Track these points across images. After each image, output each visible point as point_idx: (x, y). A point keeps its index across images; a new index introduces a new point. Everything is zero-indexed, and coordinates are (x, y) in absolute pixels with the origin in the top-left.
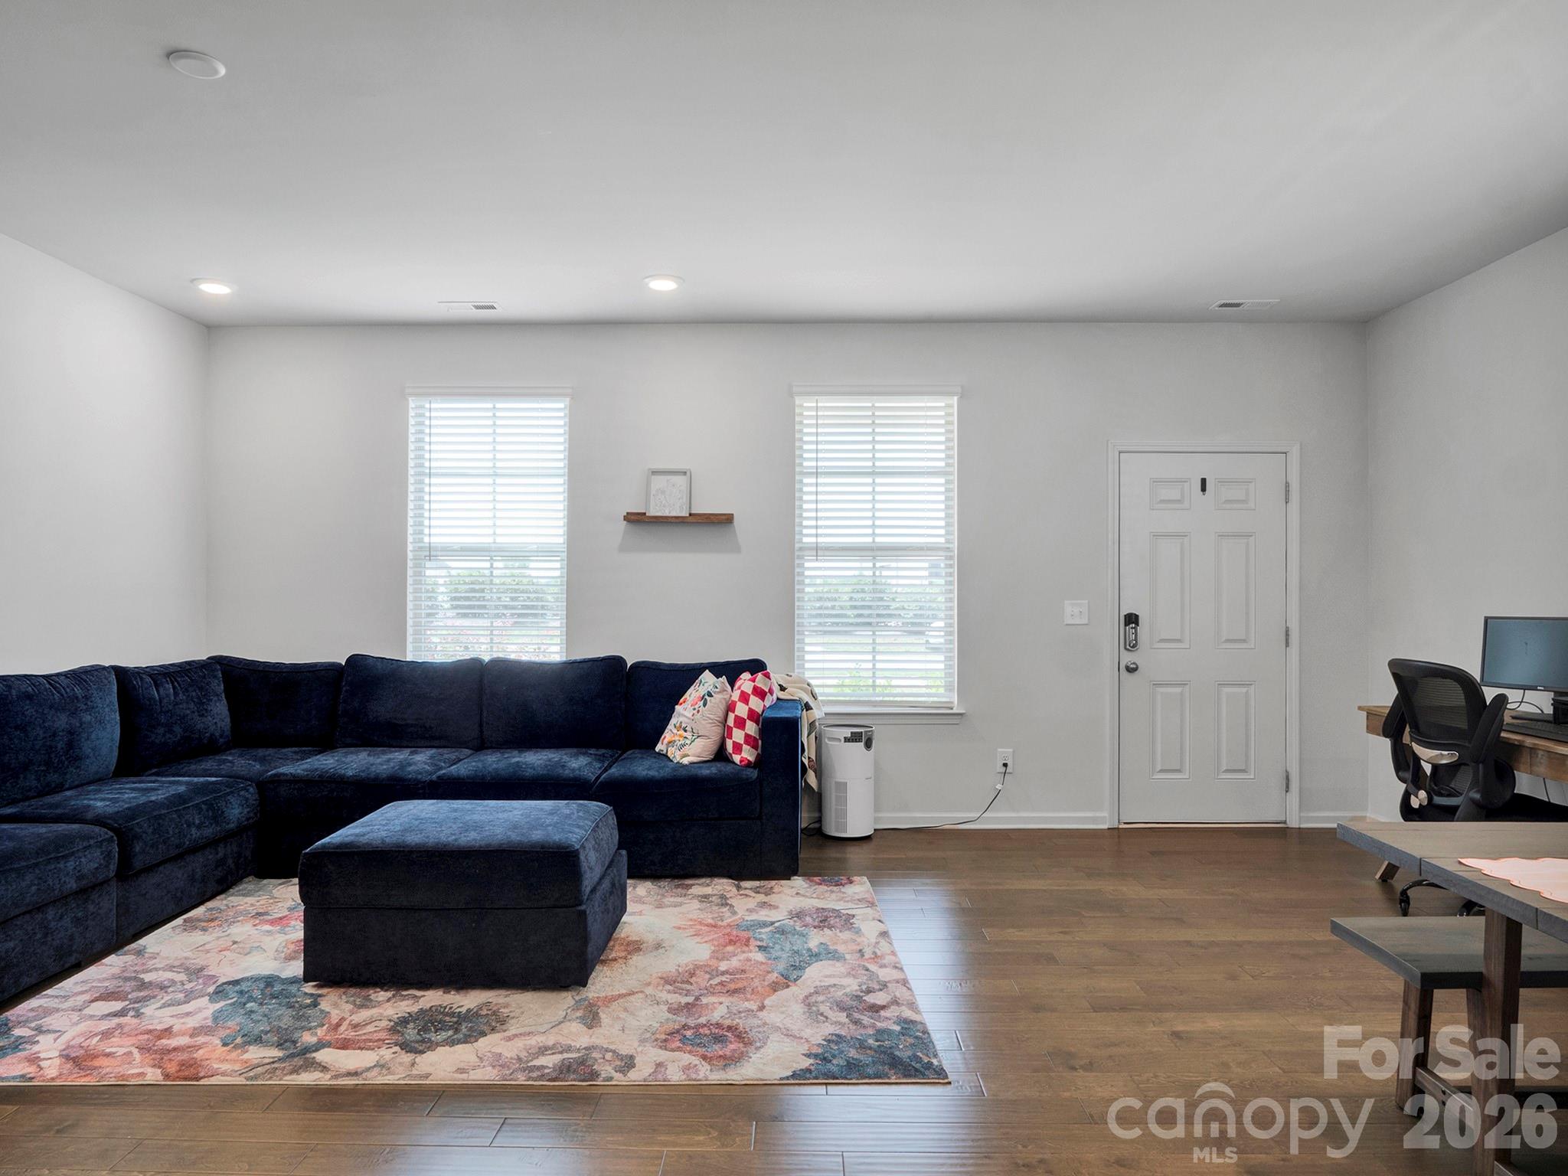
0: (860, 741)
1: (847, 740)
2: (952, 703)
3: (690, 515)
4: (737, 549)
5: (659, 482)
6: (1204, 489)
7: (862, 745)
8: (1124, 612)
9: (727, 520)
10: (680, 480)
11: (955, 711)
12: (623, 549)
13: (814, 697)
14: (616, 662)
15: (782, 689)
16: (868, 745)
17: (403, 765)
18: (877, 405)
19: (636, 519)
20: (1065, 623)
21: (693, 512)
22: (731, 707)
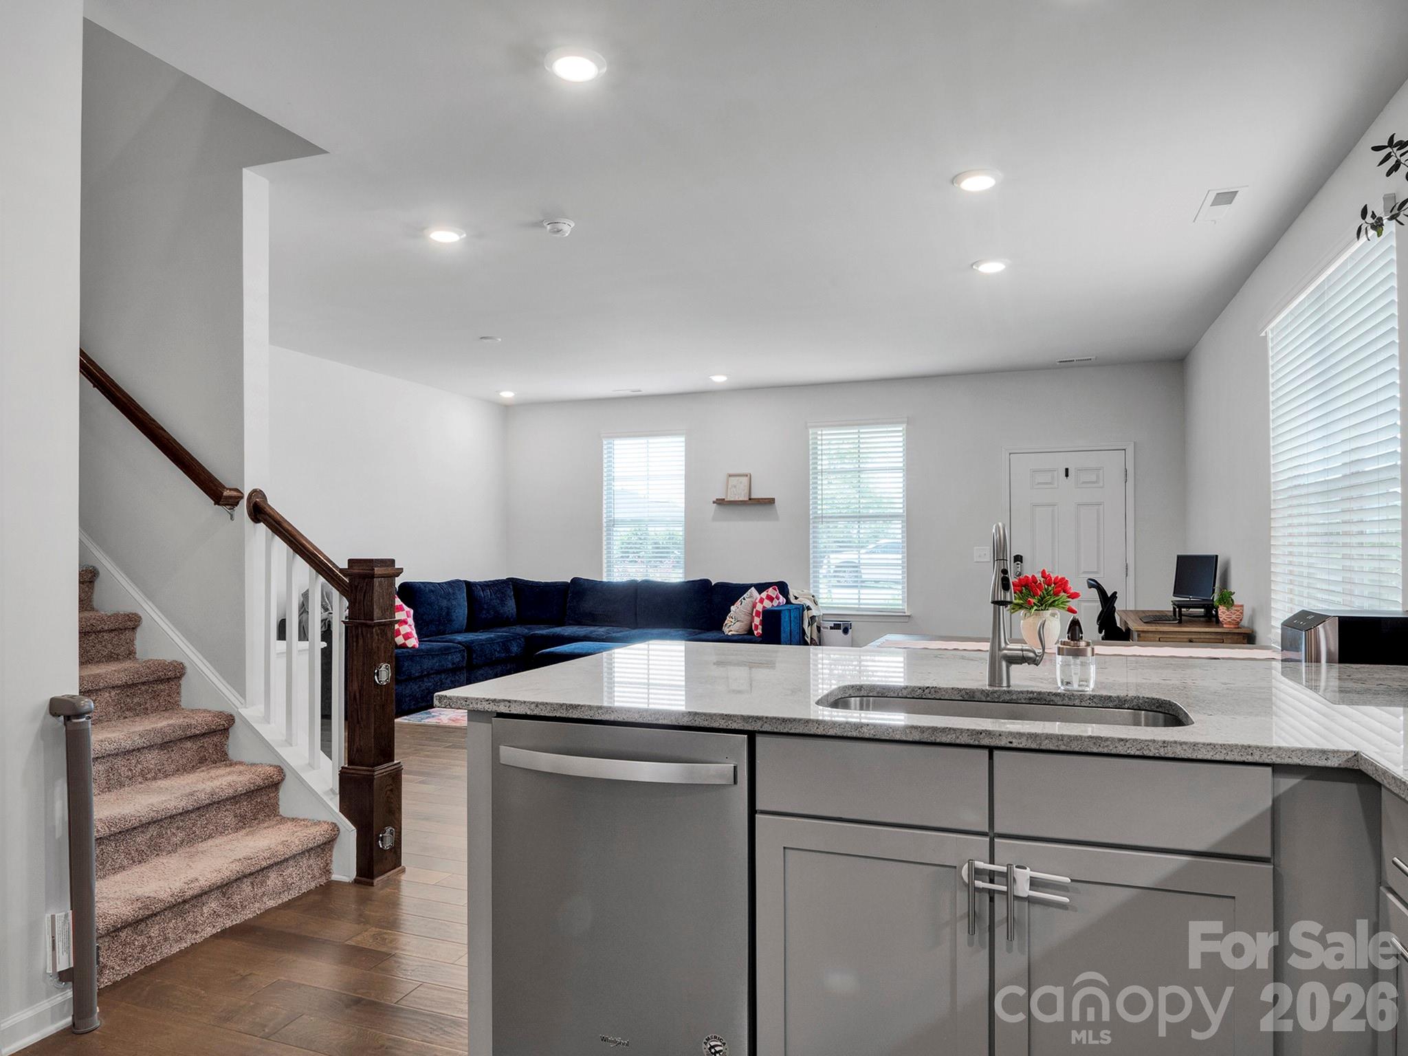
0: (840, 629)
1: (831, 628)
2: (904, 609)
3: (750, 499)
4: (777, 519)
5: (733, 480)
6: (1067, 475)
7: (840, 631)
8: (1014, 554)
9: (771, 501)
10: (745, 480)
11: (906, 614)
12: (714, 519)
13: (816, 603)
14: (707, 582)
15: (796, 598)
16: (846, 631)
17: (591, 632)
18: (861, 431)
19: (720, 502)
20: (975, 560)
21: (752, 497)
22: (754, 606)
